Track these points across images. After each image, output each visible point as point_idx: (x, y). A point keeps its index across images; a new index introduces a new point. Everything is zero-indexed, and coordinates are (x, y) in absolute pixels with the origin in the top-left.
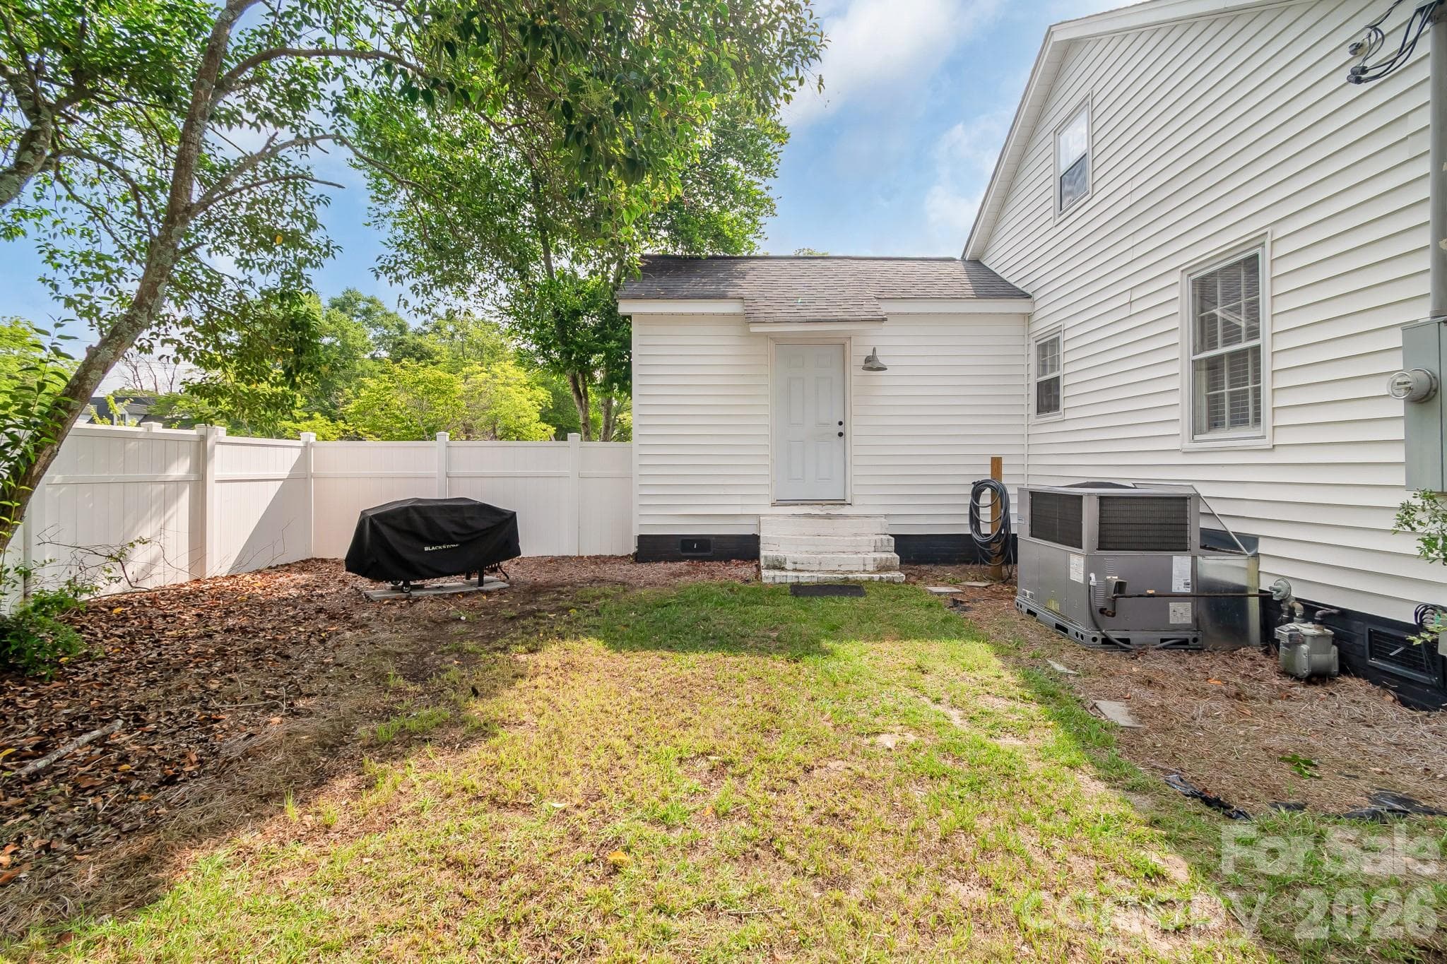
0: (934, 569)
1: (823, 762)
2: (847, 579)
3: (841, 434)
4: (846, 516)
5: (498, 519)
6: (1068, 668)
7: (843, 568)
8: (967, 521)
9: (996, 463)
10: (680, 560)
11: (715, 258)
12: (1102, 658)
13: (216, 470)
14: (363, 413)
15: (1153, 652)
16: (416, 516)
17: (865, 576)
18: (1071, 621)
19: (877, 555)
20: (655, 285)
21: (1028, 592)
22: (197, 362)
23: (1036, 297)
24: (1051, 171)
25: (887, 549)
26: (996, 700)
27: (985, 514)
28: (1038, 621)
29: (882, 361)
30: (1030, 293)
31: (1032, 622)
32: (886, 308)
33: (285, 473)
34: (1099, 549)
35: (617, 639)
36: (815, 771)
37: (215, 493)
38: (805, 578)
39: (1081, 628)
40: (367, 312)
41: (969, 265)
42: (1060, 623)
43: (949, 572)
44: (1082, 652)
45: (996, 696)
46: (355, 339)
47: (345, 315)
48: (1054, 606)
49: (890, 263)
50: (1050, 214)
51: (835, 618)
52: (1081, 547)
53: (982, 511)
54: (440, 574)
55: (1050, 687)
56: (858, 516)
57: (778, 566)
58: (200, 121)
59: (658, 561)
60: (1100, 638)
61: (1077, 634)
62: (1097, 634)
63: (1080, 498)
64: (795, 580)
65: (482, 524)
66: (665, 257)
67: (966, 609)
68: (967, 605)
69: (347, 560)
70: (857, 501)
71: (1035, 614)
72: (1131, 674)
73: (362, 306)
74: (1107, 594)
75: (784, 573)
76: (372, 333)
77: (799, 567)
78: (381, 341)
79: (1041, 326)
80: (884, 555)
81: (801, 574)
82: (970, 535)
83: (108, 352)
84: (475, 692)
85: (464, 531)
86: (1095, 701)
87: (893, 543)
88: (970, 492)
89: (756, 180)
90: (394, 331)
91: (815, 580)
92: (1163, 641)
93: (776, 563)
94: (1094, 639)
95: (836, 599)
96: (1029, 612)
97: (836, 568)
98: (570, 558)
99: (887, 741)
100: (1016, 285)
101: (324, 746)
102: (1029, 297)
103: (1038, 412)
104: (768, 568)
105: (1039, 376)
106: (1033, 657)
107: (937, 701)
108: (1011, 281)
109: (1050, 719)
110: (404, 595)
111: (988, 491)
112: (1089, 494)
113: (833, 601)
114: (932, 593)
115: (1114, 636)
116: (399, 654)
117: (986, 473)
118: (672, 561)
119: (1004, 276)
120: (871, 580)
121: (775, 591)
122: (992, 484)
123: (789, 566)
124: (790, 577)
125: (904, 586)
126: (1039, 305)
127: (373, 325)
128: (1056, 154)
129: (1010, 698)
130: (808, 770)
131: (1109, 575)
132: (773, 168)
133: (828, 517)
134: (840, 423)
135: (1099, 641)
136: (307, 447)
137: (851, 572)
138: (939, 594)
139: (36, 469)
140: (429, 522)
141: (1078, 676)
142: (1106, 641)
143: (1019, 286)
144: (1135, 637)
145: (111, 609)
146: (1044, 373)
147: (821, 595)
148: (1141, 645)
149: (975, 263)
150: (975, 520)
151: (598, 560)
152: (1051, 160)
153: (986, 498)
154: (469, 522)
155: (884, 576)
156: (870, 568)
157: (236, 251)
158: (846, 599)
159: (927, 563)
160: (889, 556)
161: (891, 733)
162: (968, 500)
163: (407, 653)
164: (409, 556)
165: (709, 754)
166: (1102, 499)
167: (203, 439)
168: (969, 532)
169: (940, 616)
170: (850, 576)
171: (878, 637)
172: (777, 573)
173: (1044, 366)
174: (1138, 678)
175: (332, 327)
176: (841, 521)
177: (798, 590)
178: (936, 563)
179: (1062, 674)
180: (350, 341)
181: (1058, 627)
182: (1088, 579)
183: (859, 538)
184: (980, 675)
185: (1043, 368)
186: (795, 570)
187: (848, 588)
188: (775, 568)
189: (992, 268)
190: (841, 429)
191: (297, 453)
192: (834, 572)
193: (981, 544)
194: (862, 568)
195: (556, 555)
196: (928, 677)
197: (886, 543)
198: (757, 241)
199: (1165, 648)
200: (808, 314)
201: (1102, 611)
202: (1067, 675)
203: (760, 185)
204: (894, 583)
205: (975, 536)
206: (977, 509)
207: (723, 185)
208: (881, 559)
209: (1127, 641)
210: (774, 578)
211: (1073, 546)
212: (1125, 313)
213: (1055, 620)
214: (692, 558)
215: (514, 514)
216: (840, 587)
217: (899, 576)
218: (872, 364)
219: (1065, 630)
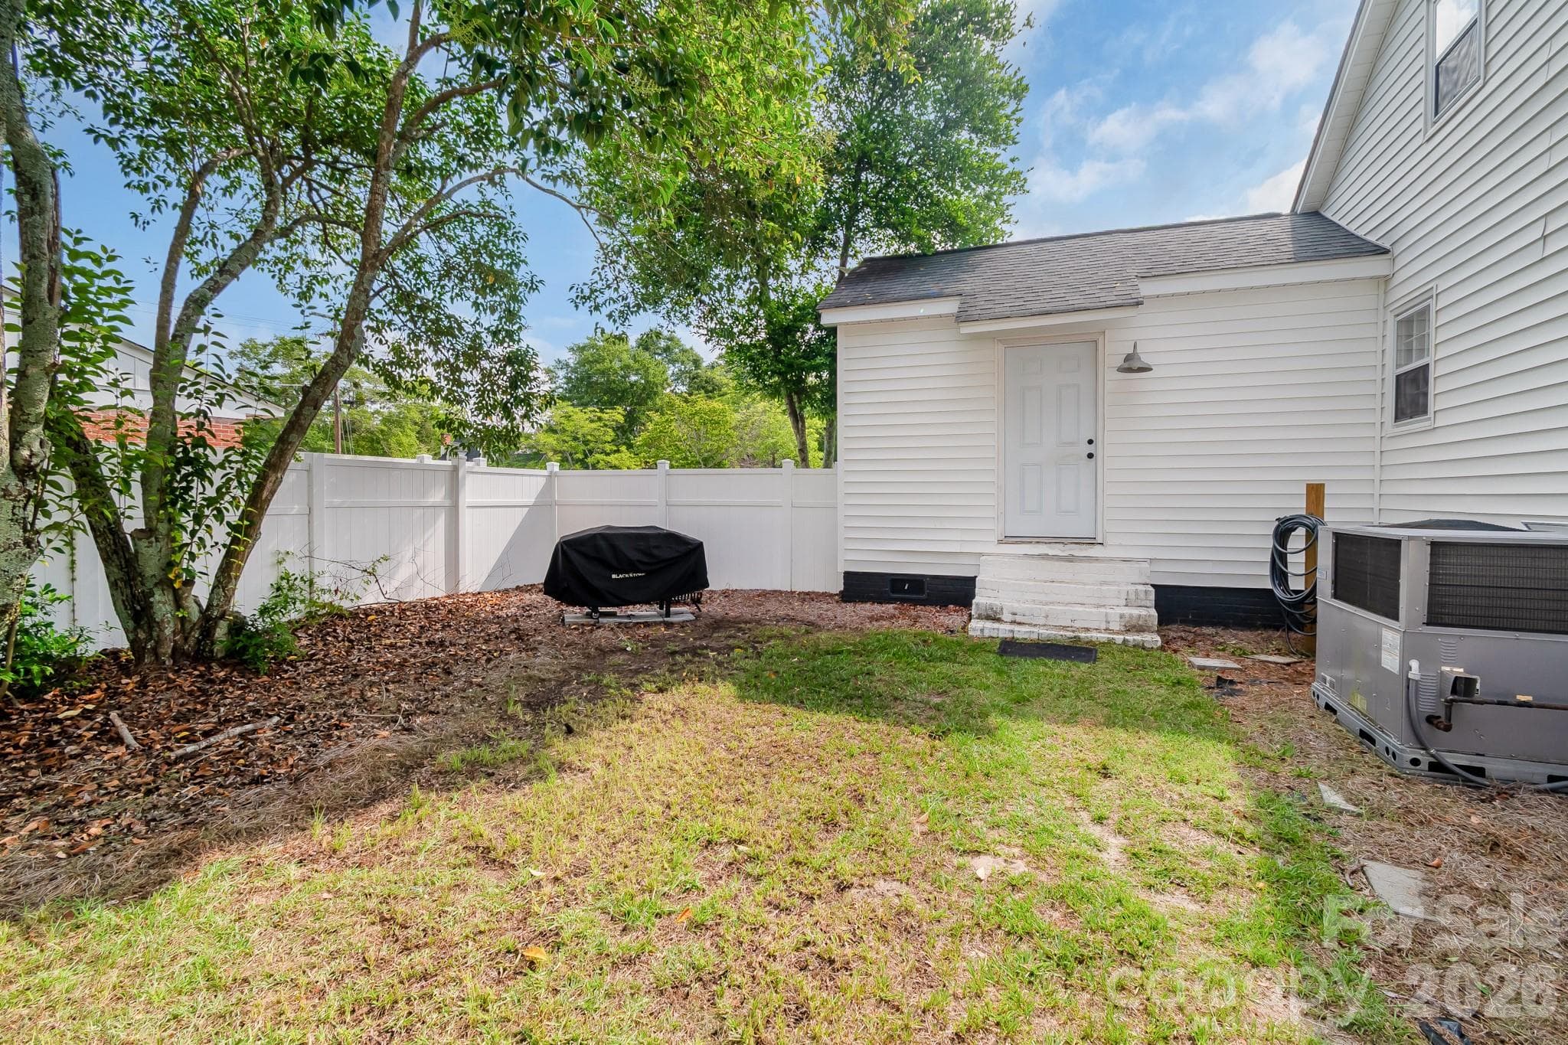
0: (1221, 633)
1: (866, 881)
2: (1077, 639)
3: (1090, 456)
4: (1097, 559)
5: (683, 549)
6: (1349, 800)
7: (1077, 624)
8: (1266, 571)
9: (1316, 493)
10: (889, 601)
11: (946, 252)
12: (1422, 794)
13: (469, 495)
14: (650, 446)
15: (1526, 796)
16: (602, 543)
17: (1103, 637)
18: (1381, 728)
19: (1127, 611)
20: (865, 291)
21: (1328, 678)
22: (446, 399)
23: (1397, 250)
24: (1421, 61)
25: (1143, 603)
26: (1193, 833)
27: (1296, 564)
28: (1337, 722)
29: (1146, 359)
30: (1387, 245)
31: (1327, 724)
32: (1147, 289)
33: (531, 501)
34: (1428, 624)
35: (753, 688)
36: (853, 891)
37: (467, 518)
38: (1022, 633)
39: (1394, 741)
40: (667, 349)
41: (1299, 219)
42: (1367, 729)
43: (1233, 638)
44: (1386, 779)
45: (1196, 827)
46: (655, 376)
47: (647, 354)
48: (1360, 703)
49: (1177, 231)
50: (1420, 125)
51: (1027, 689)
52: (1396, 618)
53: (1290, 558)
54: (627, 603)
55: (1296, 826)
56: (1111, 560)
57: (994, 617)
58: (384, 172)
59: (864, 600)
60: (1425, 760)
61: (1387, 749)
62: (1419, 754)
63: (1396, 544)
64: (1009, 635)
65: (666, 553)
66: (896, 258)
67: (1232, 694)
68: (1239, 687)
69: (546, 584)
70: (1110, 540)
71: (1334, 712)
72: (1465, 828)
73: (663, 344)
74: (1441, 694)
75: (996, 625)
76: (672, 369)
77: (1018, 619)
78: (678, 378)
79: (1403, 292)
80: (1135, 612)
81: (1016, 628)
82: (1271, 591)
83: (318, 391)
84: (570, 731)
85: (646, 560)
86: (1363, 862)
87: (1152, 597)
88: (1271, 531)
89: (992, 151)
90: (690, 366)
91: (1035, 637)
92: (1552, 779)
93: (990, 613)
94: (1415, 762)
95: (1050, 663)
96: (1328, 707)
97: (1069, 624)
98: (781, 592)
99: (983, 867)
100: (1369, 238)
101: (402, 765)
102: (1386, 252)
103: (1397, 418)
104: (980, 617)
105: (1398, 366)
106: (1299, 776)
107: (1100, 820)
108: (1360, 233)
109: (1262, 878)
110: (592, 621)
111: (1301, 531)
112: (1410, 538)
113: (1046, 665)
114: (1192, 665)
115: (1451, 760)
116: (543, 680)
117: (1298, 506)
118: (880, 603)
119: (1352, 228)
120: (1110, 642)
121: (979, 647)
122: (1306, 521)
123: (1006, 616)
124: (1003, 631)
125: (1157, 654)
126: (1400, 263)
127: (673, 362)
128: (1430, 35)
129: (1218, 833)
130: (842, 888)
131: (1446, 664)
132: (1013, 133)
133: (1071, 559)
134: (1090, 442)
135: (1424, 766)
136: (550, 476)
137: (1088, 630)
138: (1202, 668)
139: (265, 494)
140: (613, 548)
141: (1359, 815)
142: (1437, 766)
143: (1372, 238)
144: (1496, 767)
145: (367, 616)
146: (1409, 361)
147: (1032, 656)
148: (1506, 781)
149: (1314, 215)
150: (1279, 573)
151: (808, 597)
152: (1422, 45)
153: (1297, 540)
154: (656, 552)
155: (1130, 637)
156: (1115, 626)
157: (472, 294)
158: (1064, 664)
159: (1213, 625)
160: (1143, 612)
161: (996, 855)
162: (1270, 543)
163: (550, 680)
164: (597, 583)
165: (741, 842)
166: (1436, 546)
167: (455, 469)
168: (1269, 586)
169: (1183, 698)
170: (1082, 635)
171: (1072, 719)
172: (989, 624)
173: (1409, 351)
174: (1475, 836)
175: (636, 366)
176: (1085, 565)
177: (1010, 648)
178: (1226, 626)
179: (1330, 809)
180: (651, 378)
181: (1363, 734)
182: (1405, 667)
183: (1105, 588)
184: (1190, 790)
185: (1406, 351)
186: (1013, 622)
187: (1078, 651)
188: (988, 618)
189: (1335, 219)
190: (1090, 449)
191: (542, 481)
192: (1064, 628)
193: (1289, 604)
194: (1103, 626)
195: (769, 588)
196: (1107, 784)
197: (1142, 596)
198: (1006, 227)
199: (1554, 791)
200: (1036, 306)
201: (1431, 719)
202: (1341, 812)
203: (1003, 156)
204: (1144, 648)
205: (1279, 593)
206: (1283, 558)
207: (952, 165)
208: (1131, 616)
209: (1480, 772)
210: (982, 630)
211: (1387, 616)
212: (1535, 254)
213: (1361, 724)
214: (903, 601)
215: (701, 545)
216: (1065, 647)
217: (1153, 639)
218: (1132, 366)
219: (1373, 741)
